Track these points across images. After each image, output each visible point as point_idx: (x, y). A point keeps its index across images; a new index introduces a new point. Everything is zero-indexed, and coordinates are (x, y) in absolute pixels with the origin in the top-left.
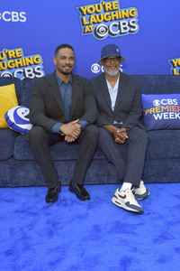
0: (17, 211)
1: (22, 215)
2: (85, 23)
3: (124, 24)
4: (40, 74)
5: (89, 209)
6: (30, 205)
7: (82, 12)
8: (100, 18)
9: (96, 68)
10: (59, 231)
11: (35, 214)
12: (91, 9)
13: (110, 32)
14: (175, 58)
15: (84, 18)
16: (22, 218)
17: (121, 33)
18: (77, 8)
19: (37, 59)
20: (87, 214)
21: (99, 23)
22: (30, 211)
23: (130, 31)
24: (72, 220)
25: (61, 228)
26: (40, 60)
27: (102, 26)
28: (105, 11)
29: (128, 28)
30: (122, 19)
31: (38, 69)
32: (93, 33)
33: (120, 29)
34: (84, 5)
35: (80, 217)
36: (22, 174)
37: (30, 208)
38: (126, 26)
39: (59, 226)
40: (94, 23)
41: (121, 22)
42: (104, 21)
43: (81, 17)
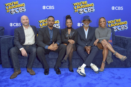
0: (49, 77)
1: (50, 79)
2: (75, 9)
3: (89, 9)
4: (58, 27)
5: (77, 77)
6: (54, 75)
7: (74, 5)
8: (80, 7)
9: (79, 25)
10: (65, 85)
11: (55, 78)
12: (77, 4)
13: (84, 12)
14: (109, 20)
15: (75, 7)
16: (50, 80)
17: (88, 12)
18: (72, 4)
19: (57, 22)
20: (76, 79)
21: (80, 9)
22: (54, 77)
23: (91, 11)
24: (70, 81)
25: (66, 84)
26: (59, 22)
27: (81, 10)
28: (82, 5)
29: (91, 10)
30: (88, 7)
31: (58, 25)
32: (78, 12)
33: (88, 10)
34: (75, 3)
35: (73, 80)
36: (51, 63)
37: (54, 76)
38: (90, 9)
39: (65, 83)
40: (78, 9)
41: (88, 8)
42: (82, 8)
43: (73, 7)
